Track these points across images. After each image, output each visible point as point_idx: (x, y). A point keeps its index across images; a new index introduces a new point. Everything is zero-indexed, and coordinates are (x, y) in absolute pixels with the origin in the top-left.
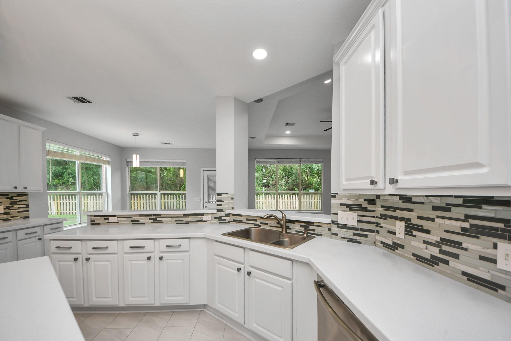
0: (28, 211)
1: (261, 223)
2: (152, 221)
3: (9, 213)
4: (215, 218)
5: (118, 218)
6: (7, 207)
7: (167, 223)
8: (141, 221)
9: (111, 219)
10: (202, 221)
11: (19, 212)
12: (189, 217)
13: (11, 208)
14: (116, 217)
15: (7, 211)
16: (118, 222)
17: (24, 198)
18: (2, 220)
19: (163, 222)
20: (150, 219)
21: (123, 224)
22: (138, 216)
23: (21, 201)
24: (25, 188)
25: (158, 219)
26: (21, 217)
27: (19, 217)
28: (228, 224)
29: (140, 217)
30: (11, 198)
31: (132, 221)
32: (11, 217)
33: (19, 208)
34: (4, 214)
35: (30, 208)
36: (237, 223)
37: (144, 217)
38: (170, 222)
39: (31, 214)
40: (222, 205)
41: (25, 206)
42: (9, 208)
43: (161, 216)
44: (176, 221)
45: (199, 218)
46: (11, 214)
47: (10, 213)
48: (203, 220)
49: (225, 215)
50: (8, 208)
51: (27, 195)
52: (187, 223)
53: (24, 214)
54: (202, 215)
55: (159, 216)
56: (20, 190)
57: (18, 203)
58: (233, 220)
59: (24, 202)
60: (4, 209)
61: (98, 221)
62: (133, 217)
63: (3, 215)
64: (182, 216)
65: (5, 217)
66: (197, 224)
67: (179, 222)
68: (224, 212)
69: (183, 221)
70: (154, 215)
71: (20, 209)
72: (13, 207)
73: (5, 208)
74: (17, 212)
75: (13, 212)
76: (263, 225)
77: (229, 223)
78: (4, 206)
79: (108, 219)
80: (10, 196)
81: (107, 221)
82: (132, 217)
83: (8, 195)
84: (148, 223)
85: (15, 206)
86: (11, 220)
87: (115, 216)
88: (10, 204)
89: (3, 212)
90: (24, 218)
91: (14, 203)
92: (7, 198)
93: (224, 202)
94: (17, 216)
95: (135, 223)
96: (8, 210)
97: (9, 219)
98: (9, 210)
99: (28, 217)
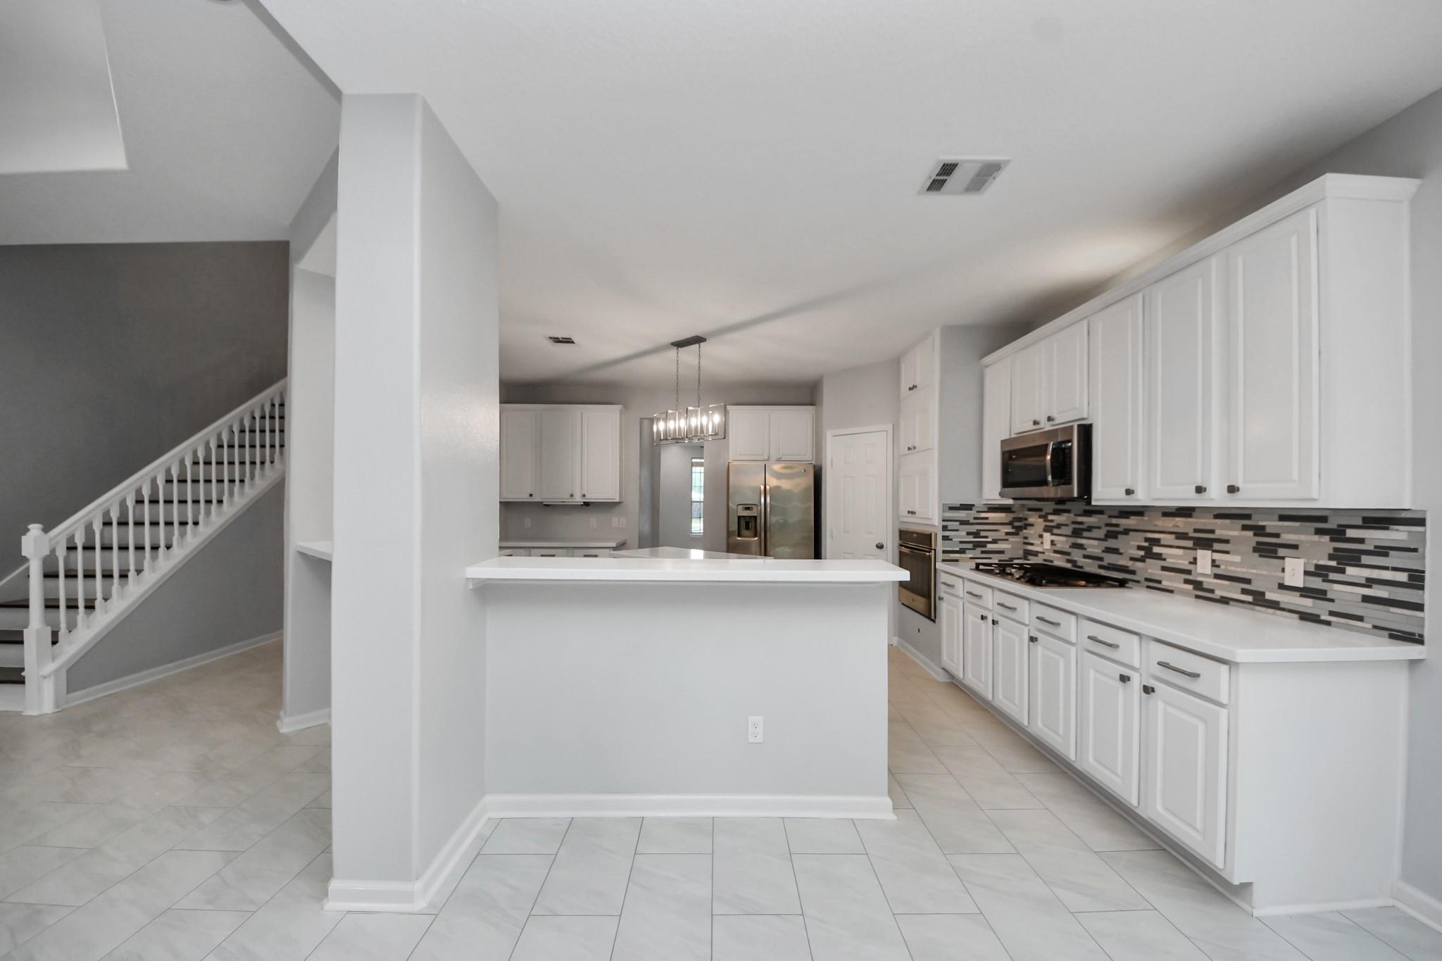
0: (1419, 607)
3: (1324, 592)
6: (1317, 566)
11: (1366, 599)
13: (1332, 576)
15: (1317, 583)
17: (1398, 536)
18: (1296, 616)
26: (1375, 627)
27: (1370, 626)
30: (1337, 534)
32: (1332, 613)
33: (1370, 583)
34: (1305, 592)
41: (1402, 577)
42: (1327, 576)
46: (1332, 601)
47: (1329, 596)
50: (1320, 571)
51: (1419, 522)
53: (1398, 618)
57: (1366, 560)
60: (1307, 573)
63: (1301, 596)
65: (1307, 604)
71: (1374, 586)
72: (1342, 571)
73: (1312, 569)
74: (1360, 598)
75: (1344, 595)
78: (1305, 564)
80: (1332, 524)
83: (1323, 519)
86: (1328, 623)
89: (1302, 586)
90: (1392, 637)
94: (1360, 619)
96: (1320, 579)
97: (1323, 617)
98: (1324, 581)
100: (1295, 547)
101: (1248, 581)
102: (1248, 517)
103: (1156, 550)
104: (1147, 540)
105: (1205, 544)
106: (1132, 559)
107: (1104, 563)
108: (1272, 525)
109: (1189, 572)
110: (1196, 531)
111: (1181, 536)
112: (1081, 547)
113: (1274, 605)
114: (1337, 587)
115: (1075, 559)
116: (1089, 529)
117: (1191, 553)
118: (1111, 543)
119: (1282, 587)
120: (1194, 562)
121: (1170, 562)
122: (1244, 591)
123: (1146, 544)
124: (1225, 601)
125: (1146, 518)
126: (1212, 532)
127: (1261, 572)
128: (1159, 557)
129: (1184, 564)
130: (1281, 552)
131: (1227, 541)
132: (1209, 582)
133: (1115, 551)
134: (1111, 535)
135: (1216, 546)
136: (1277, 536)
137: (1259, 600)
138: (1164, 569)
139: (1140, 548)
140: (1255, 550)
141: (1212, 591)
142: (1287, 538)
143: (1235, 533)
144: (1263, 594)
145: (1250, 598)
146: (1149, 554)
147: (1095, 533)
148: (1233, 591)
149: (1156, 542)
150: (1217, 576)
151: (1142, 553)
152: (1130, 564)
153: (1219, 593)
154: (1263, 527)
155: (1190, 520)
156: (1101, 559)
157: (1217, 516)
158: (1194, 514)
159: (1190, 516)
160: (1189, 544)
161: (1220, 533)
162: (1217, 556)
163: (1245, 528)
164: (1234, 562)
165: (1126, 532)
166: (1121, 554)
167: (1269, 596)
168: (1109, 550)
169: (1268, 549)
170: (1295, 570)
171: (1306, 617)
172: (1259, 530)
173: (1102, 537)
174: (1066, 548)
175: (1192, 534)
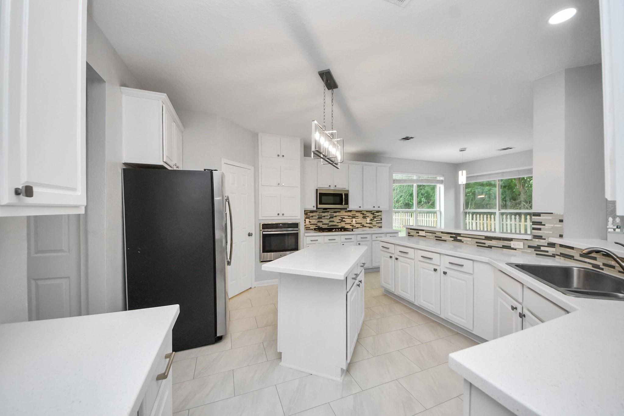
0: (381, 223)
1: (604, 265)
2: (453, 239)
3: (372, 223)
4: (530, 247)
5: (426, 233)
6: (371, 219)
7: (467, 243)
8: (443, 238)
9: (421, 233)
10: (509, 248)
11: (377, 223)
12: (493, 240)
13: (373, 220)
14: (424, 232)
15: (371, 222)
16: (426, 237)
17: (379, 214)
18: (368, 228)
19: (463, 242)
20: (451, 237)
21: (429, 238)
22: (441, 233)
23: (378, 216)
24: (379, 207)
25: (459, 238)
28: (553, 258)
29: (442, 234)
30: (373, 214)
31: (436, 237)
32: (373, 226)
33: (377, 220)
34: (370, 223)
35: (382, 221)
36: (566, 259)
37: (446, 234)
38: (470, 243)
39: (383, 225)
40: (542, 229)
41: (380, 219)
43: (462, 235)
44: (477, 243)
45: (506, 243)
48: (512, 247)
49: (546, 245)
51: (381, 212)
52: (490, 247)
53: (379, 225)
54: (511, 240)
55: (459, 235)
56: (376, 209)
57: (376, 217)
58: (561, 253)
59: (379, 217)
60: (370, 220)
61: (412, 234)
62: (437, 233)
64: (484, 238)
65: (370, 225)
66: (503, 250)
67: (480, 245)
68: (545, 239)
69: (484, 244)
70: (455, 234)
72: (374, 219)
75: (374, 223)
76: (607, 268)
77: (555, 257)
79: (418, 233)
80: (373, 213)
81: (418, 234)
82: (435, 233)
83: (372, 212)
84: (449, 241)
85: (375, 219)
86: (372, 228)
87: (423, 230)
88: (373, 217)
90: (379, 227)
91: (374, 217)
92: (371, 214)
93: (544, 225)
94: (376, 226)
95: (439, 239)
99: (381, 227)
100: (368, 216)
101: (361, 223)
102: (361, 212)
103: (344, 220)
104: (341, 218)
105: (354, 217)
106: (337, 223)
107: (330, 225)
108: (365, 213)
109: (351, 223)
110: (352, 215)
111: (349, 216)
112: (322, 222)
113: (366, 227)
114: (374, 222)
115: (319, 225)
116: (324, 216)
117: (352, 219)
118: (331, 220)
119: (367, 223)
120: (352, 221)
121: (347, 222)
122: (361, 225)
123: (341, 219)
124: (358, 228)
125: (341, 213)
126: (355, 215)
127: (363, 221)
128: (344, 221)
129: (350, 222)
130: (366, 217)
131: (358, 216)
132: (355, 225)
133: (333, 221)
134: (331, 218)
135: (356, 218)
136: (366, 215)
137: (363, 226)
138: (345, 224)
139: (339, 220)
140: (363, 217)
141: (355, 226)
142: (367, 215)
143: (360, 215)
144: (364, 225)
145: (362, 226)
146: (342, 221)
147: (326, 217)
148: (359, 225)
149: (344, 218)
150: (356, 223)
151: (340, 221)
152: (337, 224)
153: (357, 227)
154: (364, 214)
155: (351, 213)
156: (329, 224)
157: (356, 212)
158: (352, 211)
159: (351, 212)
160: (351, 218)
161: (357, 215)
162: (356, 219)
163: (361, 214)
164: (360, 220)
165: (336, 216)
166: (334, 222)
167: (365, 225)
168: (330, 221)
169: (364, 217)
170: (368, 220)
171: (370, 227)
172: (363, 214)
173: (329, 218)
174: (316, 223)
175: (351, 216)
